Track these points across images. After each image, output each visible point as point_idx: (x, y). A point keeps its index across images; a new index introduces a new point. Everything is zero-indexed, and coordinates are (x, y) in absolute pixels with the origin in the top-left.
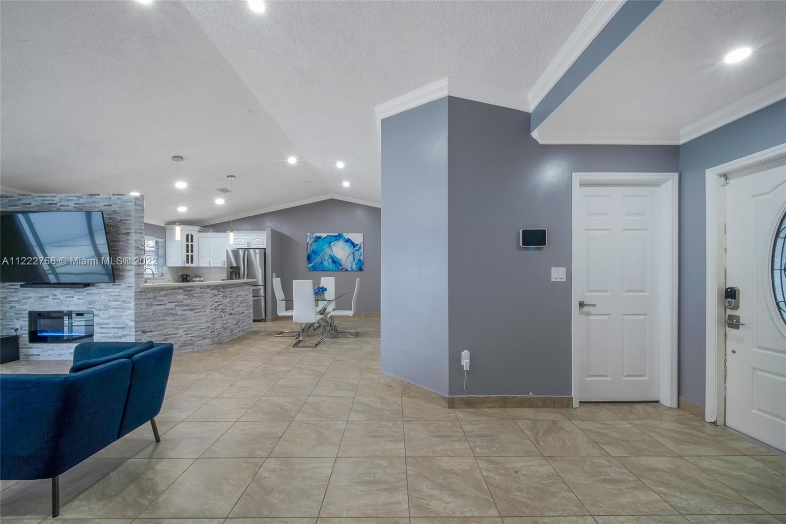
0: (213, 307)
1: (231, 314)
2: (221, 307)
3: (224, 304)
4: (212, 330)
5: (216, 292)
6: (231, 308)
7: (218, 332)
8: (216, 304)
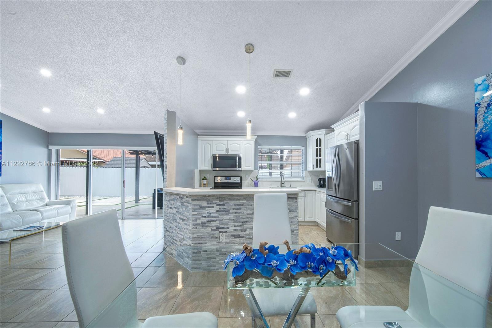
0: (199, 222)
1: (238, 237)
2: (213, 224)
3: (222, 220)
4: (196, 251)
5: (204, 204)
6: (239, 228)
7: (207, 255)
8: (205, 220)
